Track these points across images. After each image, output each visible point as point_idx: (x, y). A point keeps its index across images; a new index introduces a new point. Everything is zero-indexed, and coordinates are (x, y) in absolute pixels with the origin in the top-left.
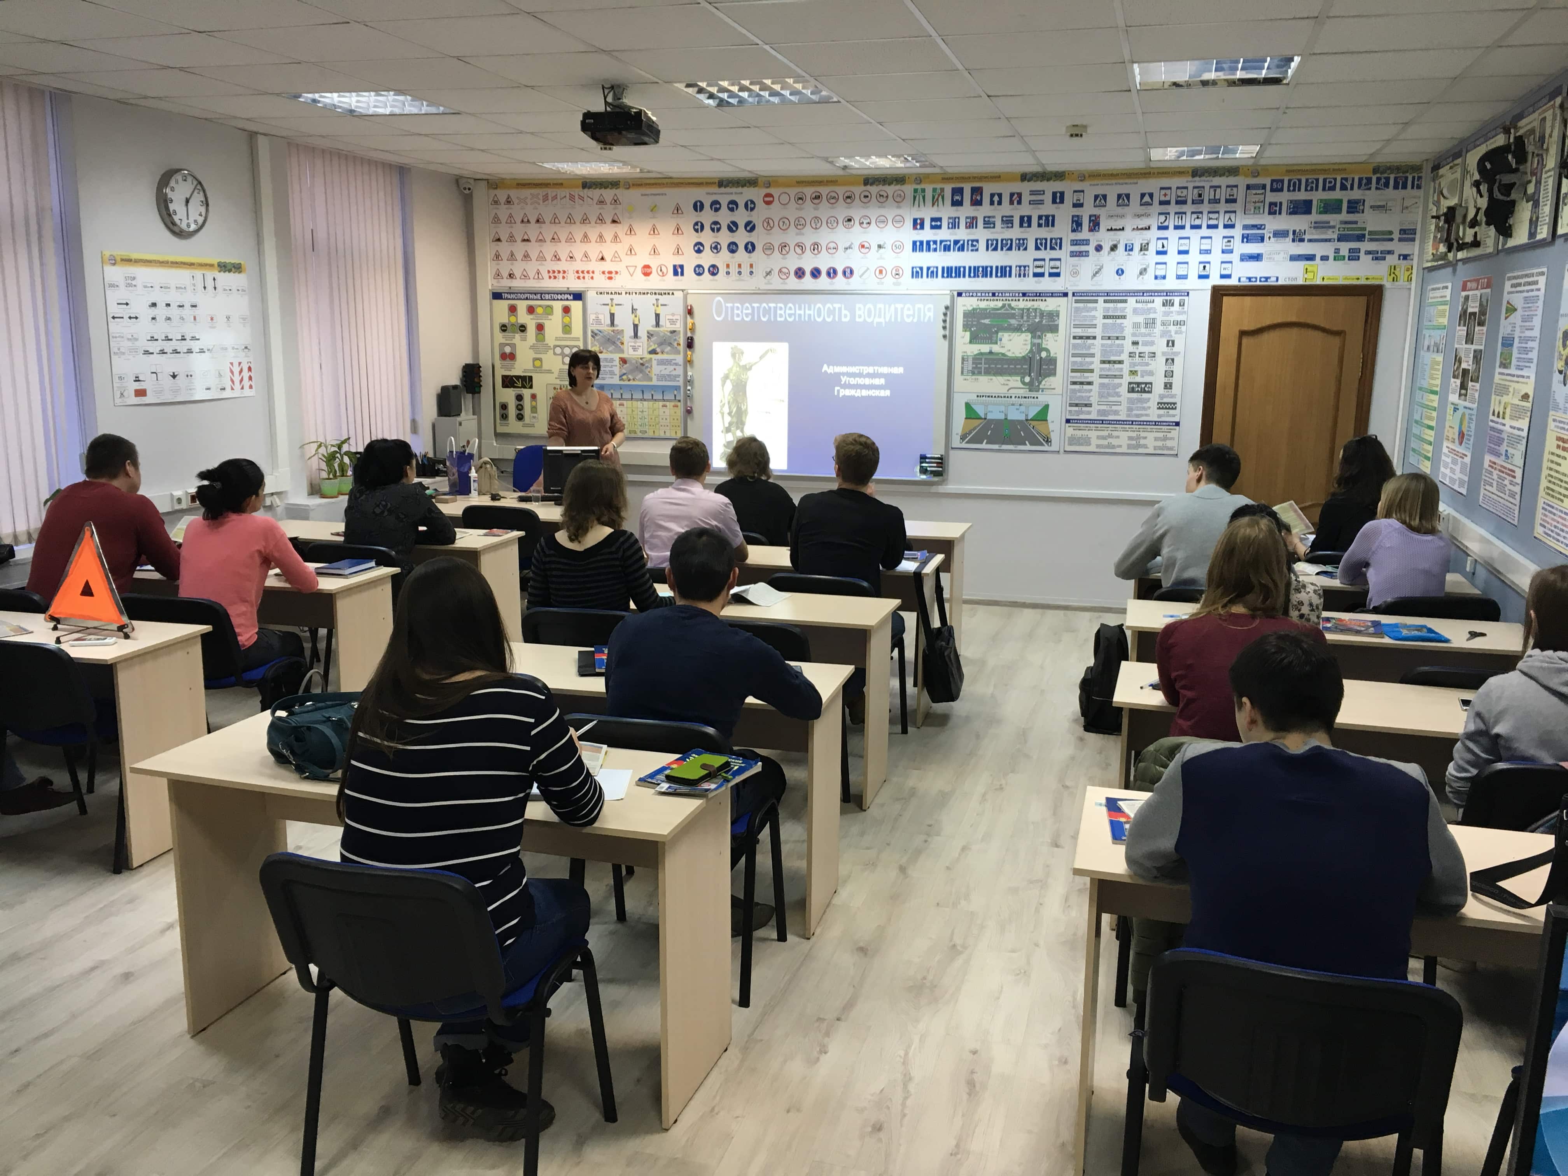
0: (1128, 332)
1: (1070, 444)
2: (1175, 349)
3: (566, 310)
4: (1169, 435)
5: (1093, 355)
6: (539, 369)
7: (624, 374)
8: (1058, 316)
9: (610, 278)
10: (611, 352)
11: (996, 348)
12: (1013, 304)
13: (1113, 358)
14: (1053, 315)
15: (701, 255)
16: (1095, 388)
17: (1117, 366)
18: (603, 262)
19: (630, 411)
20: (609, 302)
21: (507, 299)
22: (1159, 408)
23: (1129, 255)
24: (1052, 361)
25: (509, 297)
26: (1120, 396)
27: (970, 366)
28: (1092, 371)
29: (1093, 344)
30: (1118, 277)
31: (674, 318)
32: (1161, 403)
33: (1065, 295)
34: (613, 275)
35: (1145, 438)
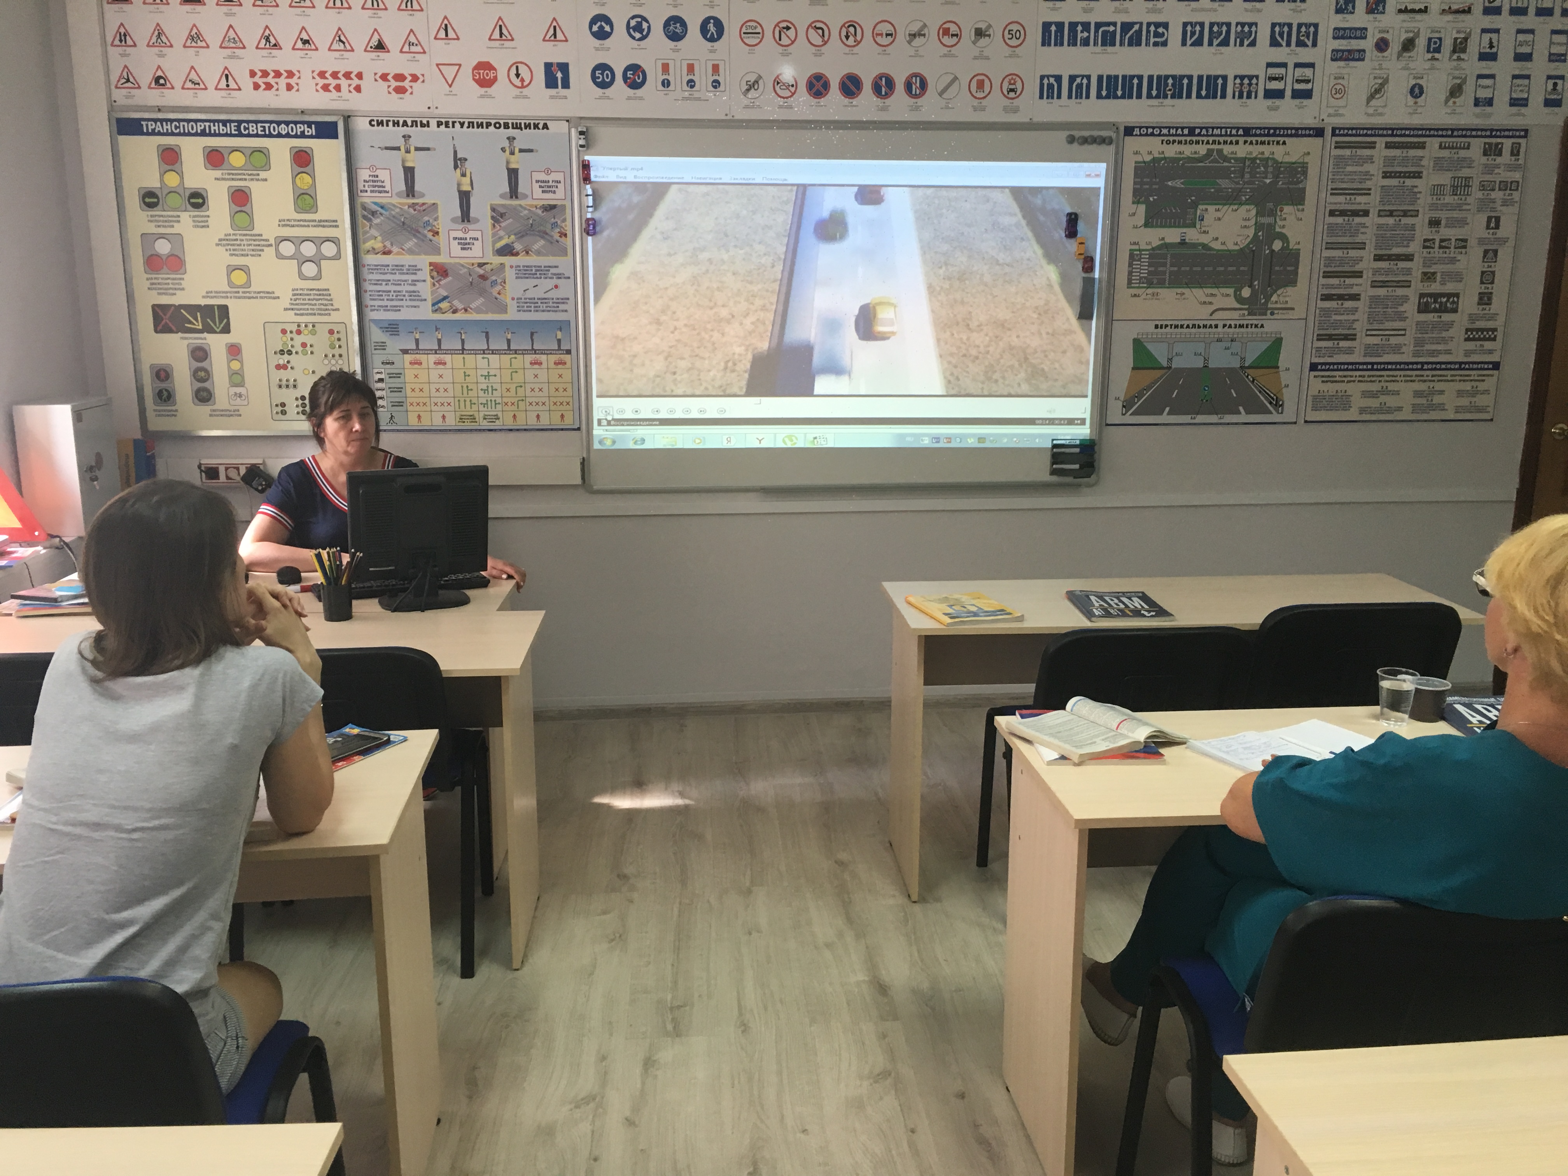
0: (1424, 201)
1: (1315, 409)
2: (1501, 233)
3: (302, 159)
4: (1482, 386)
5: (1362, 246)
6: (245, 291)
7: (445, 298)
8: (1305, 173)
9: (400, 90)
10: (411, 252)
11: (1192, 235)
12: (1227, 149)
13: (1396, 251)
14: (1298, 170)
15: (607, 42)
16: (1362, 305)
17: (1402, 264)
18: (382, 55)
19: (460, 377)
20: (401, 143)
21: (154, 133)
22: (1467, 339)
23: (1433, 59)
24: (1291, 257)
25: (159, 128)
26: (1404, 319)
27: (1143, 268)
28: (1359, 274)
29: (1364, 225)
30: (1411, 100)
31: (551, 177)
32: (1472, 330)
33: (1319, 132)
34: (406, 84)
35: (1442, 392)
